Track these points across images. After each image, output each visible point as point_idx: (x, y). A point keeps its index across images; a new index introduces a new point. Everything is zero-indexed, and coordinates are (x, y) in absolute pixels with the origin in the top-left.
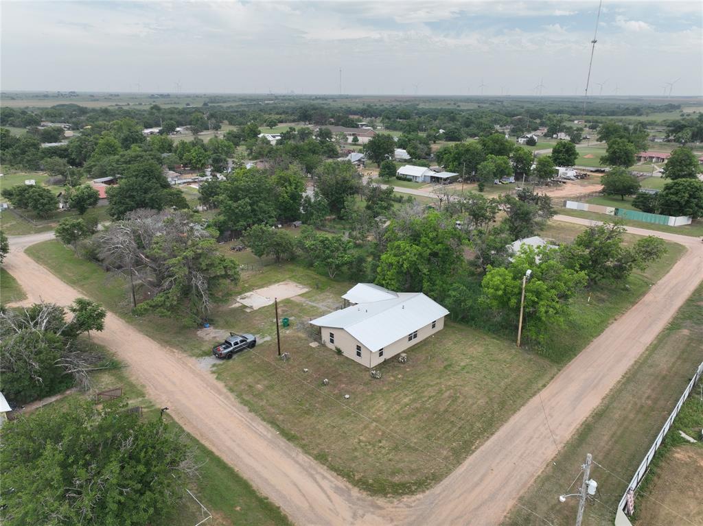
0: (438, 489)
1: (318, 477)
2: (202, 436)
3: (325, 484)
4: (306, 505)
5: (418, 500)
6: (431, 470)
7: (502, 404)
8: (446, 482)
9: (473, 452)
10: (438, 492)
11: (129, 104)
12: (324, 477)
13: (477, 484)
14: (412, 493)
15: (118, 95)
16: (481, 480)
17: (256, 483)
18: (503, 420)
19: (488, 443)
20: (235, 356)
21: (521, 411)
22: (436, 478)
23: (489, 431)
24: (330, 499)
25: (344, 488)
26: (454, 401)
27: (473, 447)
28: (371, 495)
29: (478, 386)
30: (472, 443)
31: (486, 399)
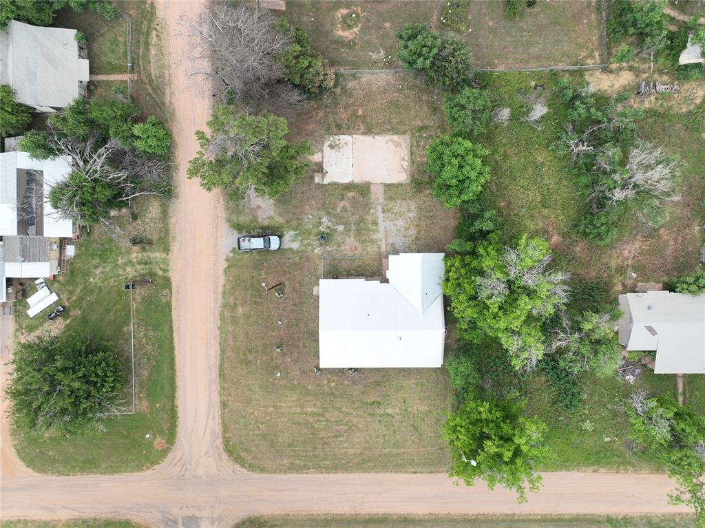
0: (258, 475)
1: (211, 416)
2: (178, 328)
3: (210, 423)
5: (242, 472)
6: (265, 464)
7: (365, 462)
8: (266, 475)
12: (214, 419)
13: (278, 491)
14: (243, 466)
16: (283, 490)
17: (179, 393)
18: (347, 470)
22: (263, 470)
23: (328, 470)
24: (204, 434)
25: (217, 434)
26: (336, 436)
27: (306, 471)
28: (224, 450)
29: (368, 438)
30: (308, 468)
31: (359, 451)
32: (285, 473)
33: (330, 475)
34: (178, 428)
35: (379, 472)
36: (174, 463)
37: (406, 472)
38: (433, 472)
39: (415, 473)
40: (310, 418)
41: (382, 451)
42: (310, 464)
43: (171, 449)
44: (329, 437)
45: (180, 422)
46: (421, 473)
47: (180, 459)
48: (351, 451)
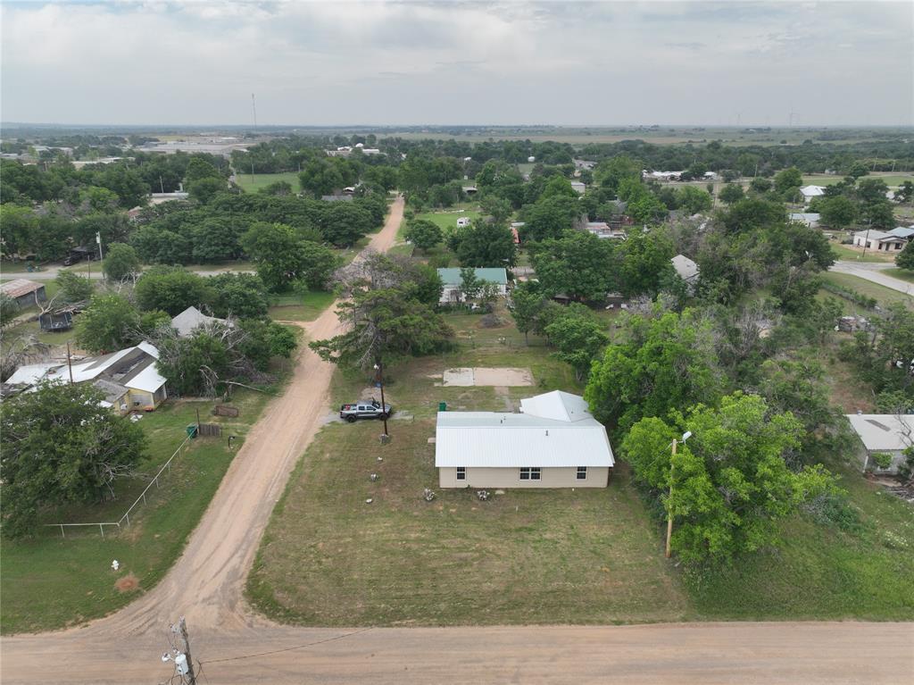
0: (295, 631)
1: (240, 553)
3: (235, 561)
4: (195, 565)
5: (266, 626)
6: (319, 610)
7: (517, 605)
8: (313, 631)
9: (391, 626)
10: (290, 633)
11: (705, 141)
12: (243, 557)
13: (334, 655)
14: (272, 616)
15: (703, 130)
16: (345, 655)
17: (200, 530)
18: (482, 621)
19: (420, 630)
20: (358, 423)
21: (526, 628)
22: (311, 620)
23: (443, 620)
24: (217, 574)
25: (240, 574)
26: (460, 566)
27: (397, 622)
28: (244, 594)
29: (517, 568)
30: (404, 617)
31: (502, 588)
32: (355, 625)
33: (447, 629)
34: (174, 567)
35: (546, 623)
36: (133, 616)
37: (601, 623)
38: (654, 622)
39: (619, 623)
40: (413, 545)
41: (545, 586)
42: (406, 609)
43: (142, 595)
44: (446, 567)
45: (181, 561)
46: (631, 623)
47: (152, 608)
48: (487, 586)
